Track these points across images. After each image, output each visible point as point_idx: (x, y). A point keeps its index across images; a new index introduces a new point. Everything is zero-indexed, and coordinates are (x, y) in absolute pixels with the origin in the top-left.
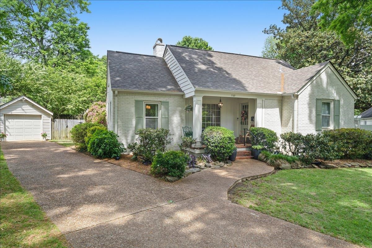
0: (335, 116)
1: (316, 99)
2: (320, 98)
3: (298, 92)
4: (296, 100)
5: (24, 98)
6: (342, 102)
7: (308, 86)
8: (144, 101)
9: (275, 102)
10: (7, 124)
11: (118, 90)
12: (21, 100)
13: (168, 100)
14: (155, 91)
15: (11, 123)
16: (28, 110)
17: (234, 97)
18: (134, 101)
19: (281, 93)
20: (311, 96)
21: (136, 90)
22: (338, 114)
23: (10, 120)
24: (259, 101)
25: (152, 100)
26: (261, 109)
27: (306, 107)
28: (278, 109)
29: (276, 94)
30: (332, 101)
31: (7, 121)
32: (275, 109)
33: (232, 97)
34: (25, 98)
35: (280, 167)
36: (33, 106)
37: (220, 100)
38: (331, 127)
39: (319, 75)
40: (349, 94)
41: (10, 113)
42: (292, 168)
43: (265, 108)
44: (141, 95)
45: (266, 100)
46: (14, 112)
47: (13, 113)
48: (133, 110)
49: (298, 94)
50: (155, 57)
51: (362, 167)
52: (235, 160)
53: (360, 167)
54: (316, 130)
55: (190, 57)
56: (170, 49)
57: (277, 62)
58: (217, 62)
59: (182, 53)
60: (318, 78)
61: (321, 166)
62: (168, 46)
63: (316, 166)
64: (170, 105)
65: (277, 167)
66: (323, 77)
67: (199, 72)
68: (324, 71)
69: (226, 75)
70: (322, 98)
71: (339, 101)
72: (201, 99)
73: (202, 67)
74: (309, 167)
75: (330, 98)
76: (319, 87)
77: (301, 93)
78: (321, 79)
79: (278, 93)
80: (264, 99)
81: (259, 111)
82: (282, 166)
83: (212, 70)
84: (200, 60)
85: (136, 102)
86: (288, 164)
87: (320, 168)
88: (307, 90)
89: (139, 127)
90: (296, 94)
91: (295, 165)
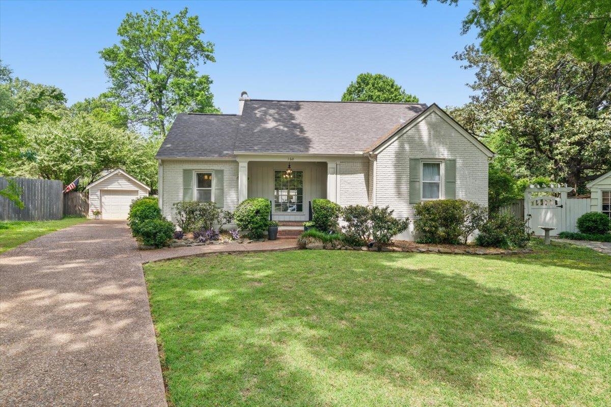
0: (447, 182)
1: (409, 159)
2: (416, 157)
3: (374, 150)
4: (375, 162)
6: (459, 163)
7: (394, 141)
8: (193, 169)
9: (359, 165)
10: (103, 199)
12: (117, 174)
13: (222, 168)
14: (204, 158)
15: (107, 199)
16: (124, 185)
17: (292, 161)
18: (182, 170)
19: (361, 153)
20: (399, 155)
21: (184, 158)
22: (453, 181)
23: (105, 196)
24: (331, 166)
25: (203, 168)
26: (335, 176)
27: (391, 170)
28: (361, 177)
29: (354, 155)
30: (443, 161)
31: (103, 197)
32: (358, 175)
33: (289, 161)
34: (120, 171)
35: (307, 246)
36: (129, 180)
37: (289, 166)
38: (442, 197)
39: (415, 125)
40: (475, 149)
41: (106, 189)
42: (324, 248)
43: (341, 174)
44: (190, 163)
45: (342, 164)
46: (111, 187)
47: (109, 189)
48: (180, 180)
49: (377, 153)
50: (235, 115)
51: (441, 253)
52: (276, 239)
53: (439, 252)
54: (410, 204)
55: (265, 113)
56: (245, 105)
57: (409, 108)
58: (300, 117)
59: (258, 108)
60: (412, 129)
61: (370, 249)
62: (246, 101)
63: (364, 248)
64: (225, 174)
65: (303, 247)
66: (423, 127)
67: (261, 131)
68: (425, 118)
69: (298, 133)
70: (420, 157)
71: (454, 161)
72: (246, 165)
73: (271, 124)
74: (354, 249)
75: (437, 157)
76: (416, 143)
77: (381, 151)
78: (418, 130)
79: (357, 153)
80: (338, 163)
81: (331, 179)
82: (310, 245)
83: (281, 128)
84: (277, 116)
85: (185, 171)
86: (319, 244)
87: (369, 250)
88: (393, 147)
89: (187, 200)
90: (371, 153)
91: (329, 245)
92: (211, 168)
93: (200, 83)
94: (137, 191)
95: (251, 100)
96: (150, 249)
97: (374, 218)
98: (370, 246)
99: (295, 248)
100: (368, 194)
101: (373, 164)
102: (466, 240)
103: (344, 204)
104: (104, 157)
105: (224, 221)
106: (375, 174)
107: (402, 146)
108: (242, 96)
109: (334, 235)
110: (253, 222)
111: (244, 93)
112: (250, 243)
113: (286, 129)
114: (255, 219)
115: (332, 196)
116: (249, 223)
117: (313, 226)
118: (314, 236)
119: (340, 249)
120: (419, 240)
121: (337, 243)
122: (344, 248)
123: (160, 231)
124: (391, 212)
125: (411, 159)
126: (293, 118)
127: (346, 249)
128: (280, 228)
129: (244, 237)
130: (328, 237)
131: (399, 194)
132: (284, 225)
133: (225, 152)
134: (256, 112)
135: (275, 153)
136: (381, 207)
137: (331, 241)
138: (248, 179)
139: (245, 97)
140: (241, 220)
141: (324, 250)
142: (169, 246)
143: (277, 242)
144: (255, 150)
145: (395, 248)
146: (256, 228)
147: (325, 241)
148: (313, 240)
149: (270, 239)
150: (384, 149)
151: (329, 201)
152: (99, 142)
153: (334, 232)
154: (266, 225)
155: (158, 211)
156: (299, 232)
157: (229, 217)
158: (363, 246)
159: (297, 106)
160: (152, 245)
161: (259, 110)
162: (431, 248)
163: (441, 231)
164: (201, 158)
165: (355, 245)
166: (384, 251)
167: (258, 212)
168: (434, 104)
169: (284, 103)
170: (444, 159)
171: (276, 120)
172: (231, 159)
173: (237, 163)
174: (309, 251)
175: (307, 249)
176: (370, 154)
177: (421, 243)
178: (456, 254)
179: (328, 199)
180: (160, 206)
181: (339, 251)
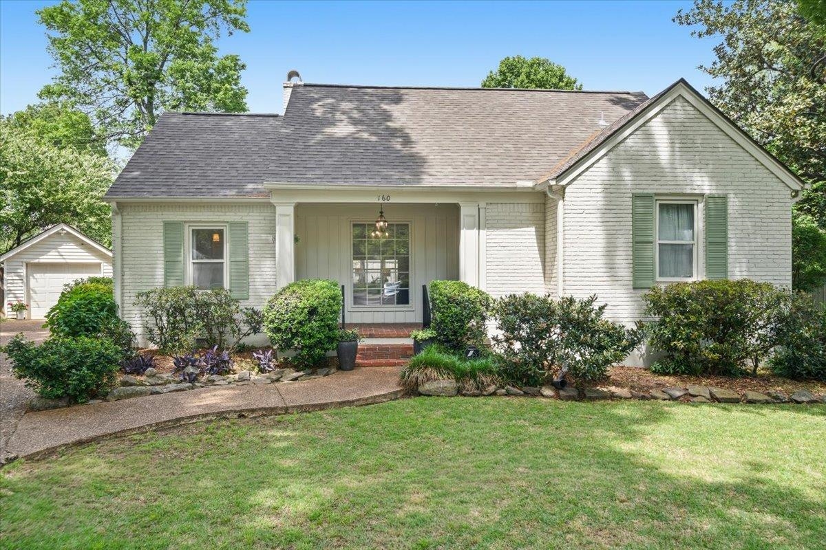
0: (709, 244)
1: (631, 195)
2: (646, 191)
3: (559, 177)
4: (561, 203)
5: (63, 229)
6: (734, 203)
7: (599, 160)
8: (185, 222)
9: (525, 210)
10: (32, 283)
11: (119, 200)
12: (58, 233)
13: (245, 219)
14: (207, 198)
15: (39, 280)
16: (72, 253)
17: (386, 201)
18: (162, 224)
19: (530, 184)
20: (611, 190)
21: (164, 198)
22: (723, 240)
23: (37, 276)
24: (467, 211)
25: (207, 219)
26: (475, 231)
27: (596, 220)
28: (532, 230)
29: (515, 188)
30: (700, 199)
31: (31, 278)
32: (522, 229)
33: (381, 201)
34: (65, 228)
35: (421, 389)
36: (82, 244)
37: (381, 212)
38: (699, 276)
39: (644, 125)
41: (36, 261)
42: (459, 392)
43: (489, 227)
44: (178, 209)
45: (490, 207)
46: (44, 259)
47: (42, 261)
48: (158, 245)
49: (564, 183)
51: (719, 401)
52: (353, 366)
53: (714, 399)
54: (634, 288)
55: (333, 109)
56: (293, 93)
57: (612, 100)
58: (400, 115)
59: (318, 100)
60: (637, 132)
61: (562, 393)
62: (295, 86)
63: (548, 392)
64: (251, 229)
65: (412, 390)
66: (658, 128)
67: (321, 143)
68: (662, 110)
69: (399, 147)
70: (655, 191)
71: (724, 198)
72: (290, 210)
73: (343, 129)
74: (526, 394)
75: (689, 191)
76: (644, 163)
77: (574, 180)
78: (649, 136)
79: (520, 184)
80: (482, 204)
81: (468, 238)
82: (428, 387)
83: (365, 135)
84: (356, 114)
85: (167, 225)
86: (447, 383)
87: (558, 397)
88: (599, 171)
89: (172, 284)
90: (553, 183)
91: (470, 385)
92: (222, 218)
93: (222, 69)
94: (99, 265)
95: (305, 86)
96: (55, 407)
97: (567, 322)
98: (560, 386)
99: (396, 393)
100: (544, 269)
101: (556, 206)
102: (756, 366)
103: (498, 291)
104: (30, 201)
105: (245, 328)
106: (560, 227)
107: (615, 170)
108: (289, 79)
109: (480, 362)
110: (303, 335)
111: (293, 74)
112: (296, 379)
113: (374, 138)
114: (306, 328)
115: (469, 275)
116: (294, 335)
117: (432, 339)
118: (436, 365)
119: (494, 394)
120: (657, 366)
121: (486, 380)
122: (504, 391)
123: (78, 365)
124: (602, 308)
125: (636, 196)
126: (387, 117)
127: (508, 394)
128: (364, 343)
129: (285, 365)
130: (467, 365)
131: (611, 267)
132: (371, 336)
133: (250, 186)
134: (315, 106)
135: (349, 185)
136: (581, 296)
137: (474, 376)
138: (296, 240)
139: (295, 80)
140: (277, 330)
141: (460, 398)
142: (105, 397)
143: (354, 377)
144: (308, 180)
145: (613, 389)
146: (310, 347)
147: (461, 376)
148: (434, 374)
149: (340, 368)
150: (580, 175)
151: (466, 286)
152: (18, 173)
153: (477, 354)
154: (331, 339)
155: (112, 309)
156: (404, 352)
157: (255, 320)
158: (541, 385)
159: (396, 95)
160: (59, 397)
161: (320, 103)
162: (693, 389)
163: (708, 348)
164: (199, 198)
165: (527, 384)
166: (592, 399)
167: (313, 311)
168: (682, 81)
169: (369, 90)
170: (702, 195)
171: (355, 122)
172: (261, 200)
173: (272, 207)
174: (428, 401)
175: (420, 394)
176: (550, 187)
177: (665, 373)
178: (751, 402)
179: (463, 280)
180: (117, 298)
181: (493, 401)
